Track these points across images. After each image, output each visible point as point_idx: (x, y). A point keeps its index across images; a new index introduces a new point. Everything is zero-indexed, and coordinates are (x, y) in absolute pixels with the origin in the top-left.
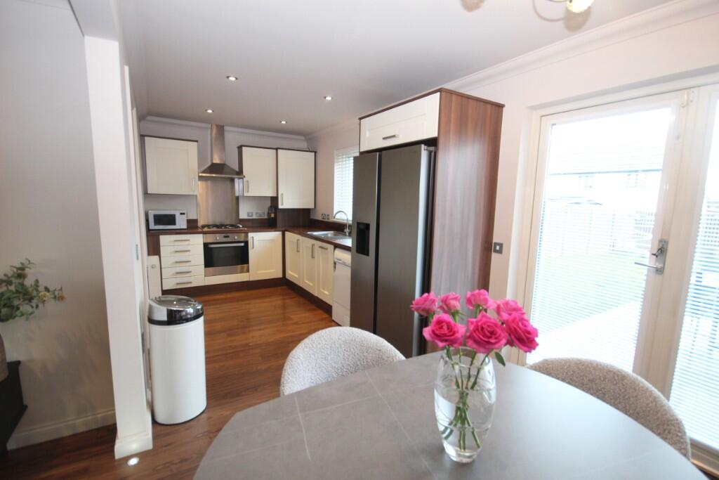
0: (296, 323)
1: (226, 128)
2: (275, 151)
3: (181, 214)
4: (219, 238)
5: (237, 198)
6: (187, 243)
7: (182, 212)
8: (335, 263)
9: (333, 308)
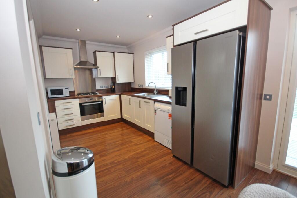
0: (136, 145)
1: (87, 42)
2: (113, 53)
3: (66, 88)
4: (87, 100)
5: (95, 79)
6: (70, 104)
7: (66, 87)
8: (156, 110)
9: (155, 134)
